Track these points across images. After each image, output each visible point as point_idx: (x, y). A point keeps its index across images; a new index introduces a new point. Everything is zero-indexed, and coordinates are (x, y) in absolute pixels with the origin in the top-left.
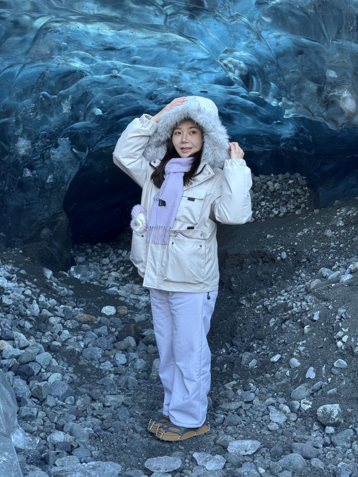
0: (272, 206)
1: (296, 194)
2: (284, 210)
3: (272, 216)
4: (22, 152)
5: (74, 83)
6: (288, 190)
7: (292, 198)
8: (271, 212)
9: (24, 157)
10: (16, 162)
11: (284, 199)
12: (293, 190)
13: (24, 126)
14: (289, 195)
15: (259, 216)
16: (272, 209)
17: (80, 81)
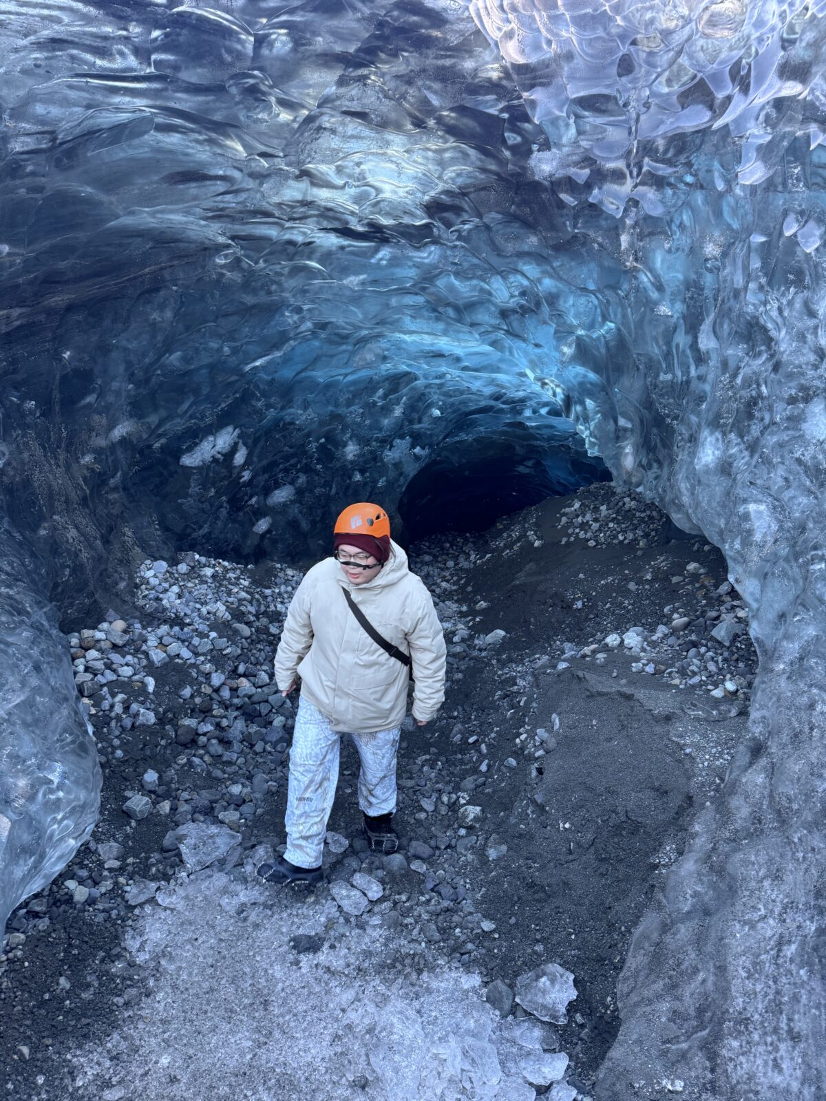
0: (619, 529)
1: (651, 518)
2: (630, 536)
3: (615, 541)
4: (350, 457)
5: (407, 385)
6: (644, 511)
7: (645, 522)
8: (616, 537)
9: (352, 462)
10: (344, 468)
11: (635, 522)
12: (648, 513)
13: (353, 430)
14: (644, 518)
15: (603, 540)
16: (618, 533)
17: (414, 384)
